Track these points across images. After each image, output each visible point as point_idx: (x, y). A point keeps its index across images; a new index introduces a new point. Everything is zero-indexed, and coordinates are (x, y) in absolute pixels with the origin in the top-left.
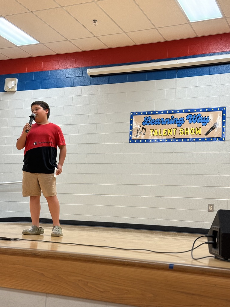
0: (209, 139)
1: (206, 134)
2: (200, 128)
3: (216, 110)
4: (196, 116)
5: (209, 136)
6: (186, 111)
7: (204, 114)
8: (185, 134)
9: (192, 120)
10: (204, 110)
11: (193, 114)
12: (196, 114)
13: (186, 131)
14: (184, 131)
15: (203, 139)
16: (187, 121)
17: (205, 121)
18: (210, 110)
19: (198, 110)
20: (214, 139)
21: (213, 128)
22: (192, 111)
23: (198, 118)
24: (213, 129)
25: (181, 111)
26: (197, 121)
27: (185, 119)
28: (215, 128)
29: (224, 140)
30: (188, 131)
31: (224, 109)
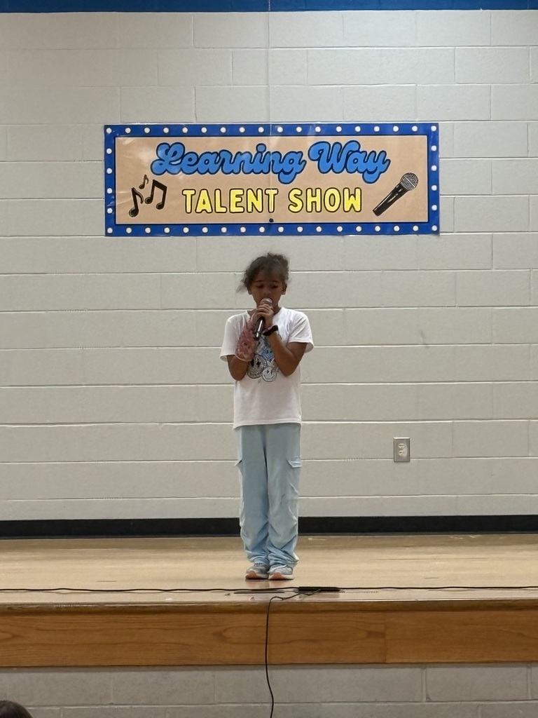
0: (387, 228)
1: (379, 211)
2: (358, 191)
3: (405, 130)
4: (341, 150)
5: (386, 217)
6: (307, 129)
7: (368, 144)
8: (309, 209)
9: (328, 161)
10: (367, 130)
11: (331, 140)
12: (343, 140)
13: (310, 199)
14: (303, 197)
15: (368, 228)
16: (312, 166)
17: (375, 165)
18: (385, 130)
19: (348, 129)
20: (406, 228)
21: (399, 191)
22: (329, 129)
23: (348, 157)
24: (401, 195)
25: (289, 130)
26: (345, 166)
27: (305, 157)
28: (404, 191)
29: (437, 233)
30: (317, 199)
31: (434, 128)
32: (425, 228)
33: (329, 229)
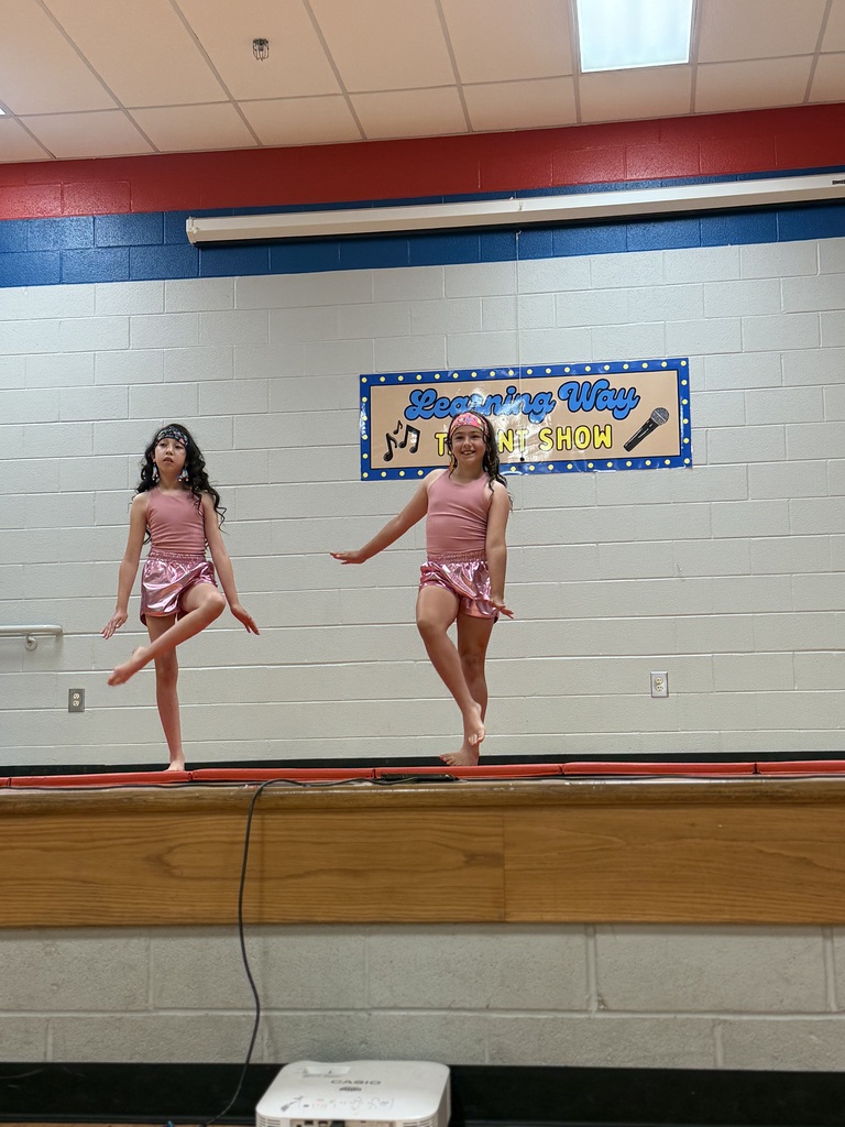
0: (638, 463)
1: (629, 447)
2: (608, 428)
3: (654, 366)
4: (591, 389)
5: (637, 452)
6: (558, 371)
7: (617, 381)
8: (560, 447)
9: (578, 400)
10: (617, 368)
11: (581, 379)
12: (593, 379)
13: (560, 438)
14: (553, 436)
15: (620, 464)
16: (561, 405)
17: (624, 403)
18: (636, 368)
19: (596, 368)
20: (658, 462)
21: (650, 426)
22: (579, 369)
23: (597, 395)
24: (651, 430)
25: (539, 372)
26: (595, 404)
27: (555, 397)
28: (655, 426)
29: (690, 465)
30: (568, 437)
31: (683, 363)
32: (676, 461)
33: (581, 465)
